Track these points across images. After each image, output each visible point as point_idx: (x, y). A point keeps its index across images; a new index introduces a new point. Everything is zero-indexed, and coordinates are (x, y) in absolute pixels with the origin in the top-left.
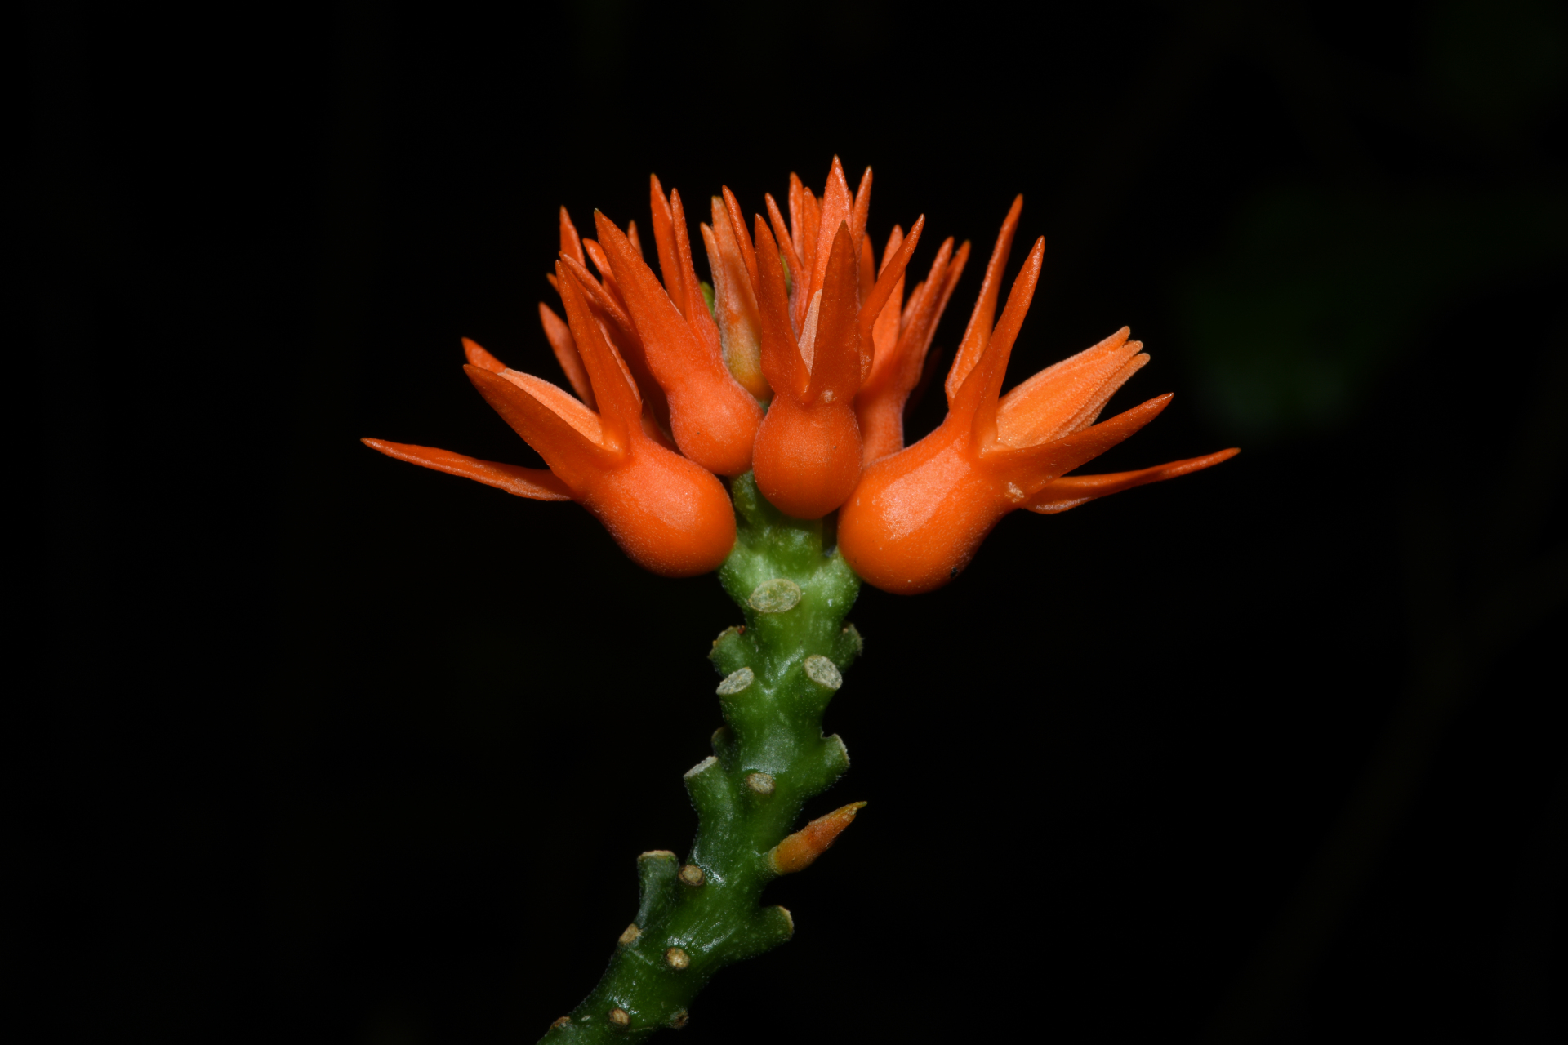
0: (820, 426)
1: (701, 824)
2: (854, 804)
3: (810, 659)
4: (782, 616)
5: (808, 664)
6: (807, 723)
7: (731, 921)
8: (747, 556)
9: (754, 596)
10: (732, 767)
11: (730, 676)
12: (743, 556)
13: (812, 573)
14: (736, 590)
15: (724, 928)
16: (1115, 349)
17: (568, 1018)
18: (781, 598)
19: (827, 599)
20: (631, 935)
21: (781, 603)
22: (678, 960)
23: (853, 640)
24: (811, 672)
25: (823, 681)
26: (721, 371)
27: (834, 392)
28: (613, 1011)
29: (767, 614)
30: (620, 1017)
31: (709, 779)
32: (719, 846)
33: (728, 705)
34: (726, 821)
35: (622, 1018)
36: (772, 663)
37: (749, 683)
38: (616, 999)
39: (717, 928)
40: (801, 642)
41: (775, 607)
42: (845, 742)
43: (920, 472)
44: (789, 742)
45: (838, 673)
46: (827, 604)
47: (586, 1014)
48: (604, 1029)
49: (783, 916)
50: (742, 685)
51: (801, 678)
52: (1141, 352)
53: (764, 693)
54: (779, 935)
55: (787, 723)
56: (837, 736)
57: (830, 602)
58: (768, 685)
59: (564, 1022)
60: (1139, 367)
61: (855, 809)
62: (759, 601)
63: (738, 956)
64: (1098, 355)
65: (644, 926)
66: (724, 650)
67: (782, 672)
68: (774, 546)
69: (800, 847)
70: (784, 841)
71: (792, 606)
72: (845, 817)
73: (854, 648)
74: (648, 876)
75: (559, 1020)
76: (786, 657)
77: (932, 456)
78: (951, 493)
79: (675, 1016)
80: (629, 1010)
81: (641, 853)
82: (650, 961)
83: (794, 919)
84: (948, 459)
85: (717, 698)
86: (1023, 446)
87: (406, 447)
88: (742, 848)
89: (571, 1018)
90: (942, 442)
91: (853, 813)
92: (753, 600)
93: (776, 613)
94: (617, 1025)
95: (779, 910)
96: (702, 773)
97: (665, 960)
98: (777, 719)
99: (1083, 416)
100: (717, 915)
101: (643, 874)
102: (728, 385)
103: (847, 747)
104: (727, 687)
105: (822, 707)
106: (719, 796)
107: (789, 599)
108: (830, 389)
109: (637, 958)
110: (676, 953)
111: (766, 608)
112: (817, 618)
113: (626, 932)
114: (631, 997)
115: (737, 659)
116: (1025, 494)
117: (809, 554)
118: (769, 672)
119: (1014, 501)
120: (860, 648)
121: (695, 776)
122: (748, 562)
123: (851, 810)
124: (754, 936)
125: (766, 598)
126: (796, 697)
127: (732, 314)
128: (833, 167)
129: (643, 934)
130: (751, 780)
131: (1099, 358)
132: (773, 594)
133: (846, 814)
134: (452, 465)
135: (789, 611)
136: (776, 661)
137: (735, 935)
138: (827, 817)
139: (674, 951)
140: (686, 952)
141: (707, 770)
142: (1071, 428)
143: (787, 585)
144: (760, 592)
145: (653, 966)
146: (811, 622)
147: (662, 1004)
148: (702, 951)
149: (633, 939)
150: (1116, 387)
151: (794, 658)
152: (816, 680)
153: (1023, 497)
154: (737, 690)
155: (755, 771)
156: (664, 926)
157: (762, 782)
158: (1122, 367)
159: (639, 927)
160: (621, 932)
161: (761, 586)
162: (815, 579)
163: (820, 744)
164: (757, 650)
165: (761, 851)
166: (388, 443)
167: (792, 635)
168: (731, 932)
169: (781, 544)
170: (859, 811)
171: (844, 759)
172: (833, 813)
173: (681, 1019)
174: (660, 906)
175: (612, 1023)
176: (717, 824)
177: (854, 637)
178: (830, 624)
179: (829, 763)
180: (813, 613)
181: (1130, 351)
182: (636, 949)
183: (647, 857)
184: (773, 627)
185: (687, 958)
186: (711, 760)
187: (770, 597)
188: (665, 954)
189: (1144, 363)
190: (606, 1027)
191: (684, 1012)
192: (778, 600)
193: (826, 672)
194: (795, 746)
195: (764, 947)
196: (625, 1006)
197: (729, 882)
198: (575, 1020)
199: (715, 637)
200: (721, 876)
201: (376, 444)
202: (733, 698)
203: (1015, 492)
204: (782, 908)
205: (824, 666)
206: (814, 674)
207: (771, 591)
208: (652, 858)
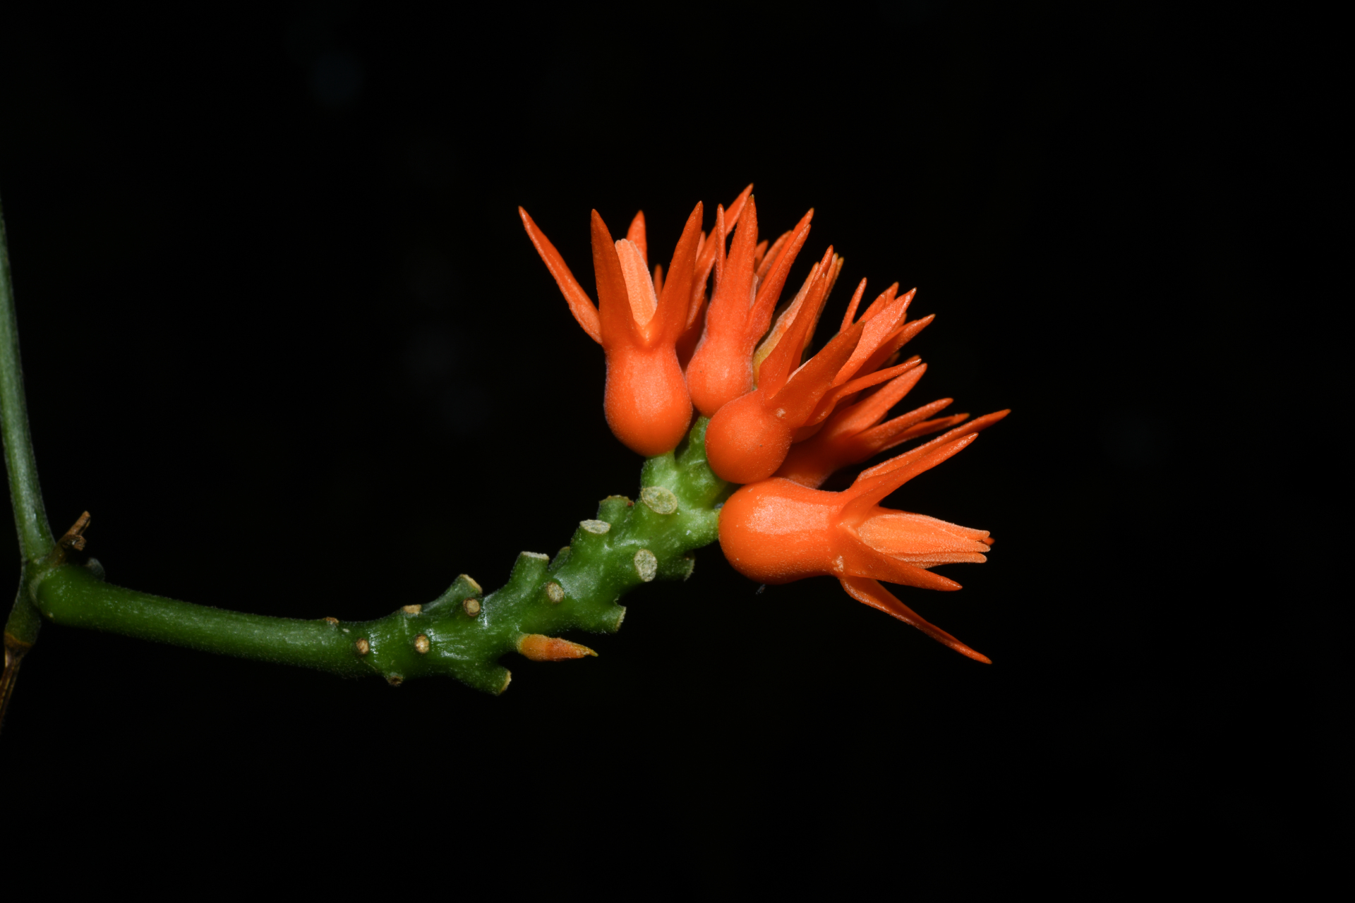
0: (763, 426)
1: (506, 586)
2: (590, 650)
3: (646, 551)
4: (652, 513)
5: (641, 553)
6: (612, 585)
7: (471, 652)
8: (669, 465)
9: (649, 489)
10: (549, 571)
11: (598, 522)
12: (666, 464)
13: (695, 507)
14: (645, 478)
15: (463, 652)
16: (970, 538)
17: (337, 621)
18: (662, 503)
19: (689, 528)
20: (414, 610)
21: (658, 506)
22: (422, 645)
23: (686, 567)
24: (638, 558)
25: (640, 569)
26: (746, 350)
27: (787, 413)
28: (362, 639)
29: (644, 504)
30: (363, 646)
31: (532, 565)
32: (503, 606)
33: (579, 534)
34: (520, 596)
35: (363, 648)
36: (624, 535)
37: (601, 533)
38: (372, 636)
39: (460, 649)
40: (650, 538)
41: (653, 505)
42: (626, 616)
43: (799, 505)
44: (592, 585)
45: (654, 574)
46: (686, 532)
47: (349, 629)
48: (349, 645)
49: (505, 679)
50: (596, 530)
51: (629, 557)
52: (983, 553)
53: (604, 546)
54: (492, 687)
55: (601, 574)
56: (625, 609)
57: (688, 532)
58: (611, 544)
59: (333, 621)
60: (974, 561)
61: (588, 653)
62: (650, 494)
63: (459, 676)
64: (958, 532)
65: (427, 612)
66: (610, 506)
67: (623, 544)
68: (687, 473)
69: (540, 646)
70: (536, 635)
71: (662, 513)
72: (578, 652)
73: (683, 572)
74: (455, 588)
75: (331, 618)
76: (635, 538)
77: (814, 503)
78: (804, 532)
79: (393, 675)
80: (373, 647)
81: (465, 573)
82: (408, 632)
83: (509, 686)
84: (820, 512)
85: (578, 525)
86: (869, 544)
87: (539, 232)
88: (513, 618)
89: (339, 623)
90: (827, 500)
91: (585, 654)
92: (646, 491)
93: (650, 509)
94: (357, 649)
95: (506, 674)
96: (531, 558)
97: (415, 640)
98: (598, 567)
99: (920, 559)
100: (466, 642)
101: (454, 585)
102: (743, 361)
103: (625, 620)
104: (588, 525)
105: (626, 583)
106: (529, 579)
107: (665, 508)
108: (785, 410)
109: (403, 624)
110: (424, 640)
111: (647, 501)
112: (673, 534)
113: (413, 606)
114: (381, 642)
115: (611, 516)
116: (845, 569)
117: (701, 495)
118: (619, 538)
119: (835, 569)
120: (688, 576)
121: (526, 556)
122: (666, 468)
123: (585, 651)
124: (477, 673)
125: (654, 496)
126: (618, 564)
127: (785, 326)
128: (908, 293)
129: (419, 615)
130: (551, 586)
131: (957, 535)
132: (660, 498)
133: (579, 651)
134: (554, 265)
135: (658, 514)
136: (627, 535)
137: (466, 662)
138: (570, 643)
139: (424, 638)
140: (430, 645)
141: (536, 559)
142: (906, 560)
143: (672, 500)
144: (655, 490)
145: (407, 636)
146: (668, 533)
147: (393, 661)
148: (440, 653)
149: (411, 612)
150: (951, 561)
151: (638, 542)
152: (636, 564)
153: (842, 571)
154: (590, 531)
155: (560, 584)
156: (433, 621)
157: (555, 593)
158: (965, 552)
159: (422, 610)
160: (410, 603)
161: (659, 488)
162: (692, 512)
163: (610, 604)
164: (625, 521)
165: (521, 629)
166: (533, 222)
167: (649, 529)
168: (466, 658)
169: (691, 475)
170: (588, 657)
171: (615, 625)
172: (575, 644)
173: (396, 680)
174: (443, 609)
175: (356, 645)
176: (513, 593)
177: (689, 568)
178: (677, 545)
179: (605, 619)
180: (674, 530)
181: (977, 547)
182: (407, 619)
183: (465, 578)
184: (641, 514)
185: (427, 649)
186: (545, 557)
187: (658, 498)
188: (419, 636)
189: (979, 562)
190: (351, 644)
191: (401, 677)
192: (659, 503)
193: (646, 566)
194: (593, 591)
195: (478, 685)
196: (373, 644)
197: (490, 630)
198: (340, 627)
199: (613, 494)
200: (488, 622)
201: (524, 215)
202: (585, 533)
203: (839, 565)
204: (509, 674)
205: (649, 562)
206: (639, 560)
207: (661, 495)
208: (466, 581)
